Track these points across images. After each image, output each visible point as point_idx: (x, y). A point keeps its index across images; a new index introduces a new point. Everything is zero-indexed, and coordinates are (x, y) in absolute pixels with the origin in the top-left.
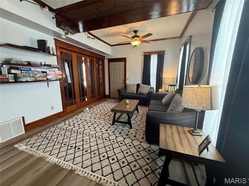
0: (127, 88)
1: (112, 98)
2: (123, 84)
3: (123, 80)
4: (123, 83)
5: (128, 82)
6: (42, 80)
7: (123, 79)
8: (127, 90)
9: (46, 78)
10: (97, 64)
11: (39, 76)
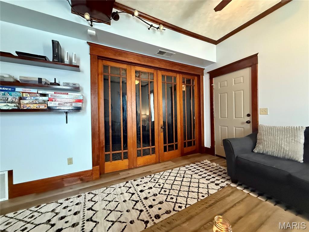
0: (259, 136)
1: (217, 155)
2: (249, 127)
3: (248, 115)
4: (248, 122)
5: (262, 120)
6: (35, 108)
7: (248, 111)
8: (260, 143)
9: (45, 106)
10: (183, 86)
11: (31, 101)
